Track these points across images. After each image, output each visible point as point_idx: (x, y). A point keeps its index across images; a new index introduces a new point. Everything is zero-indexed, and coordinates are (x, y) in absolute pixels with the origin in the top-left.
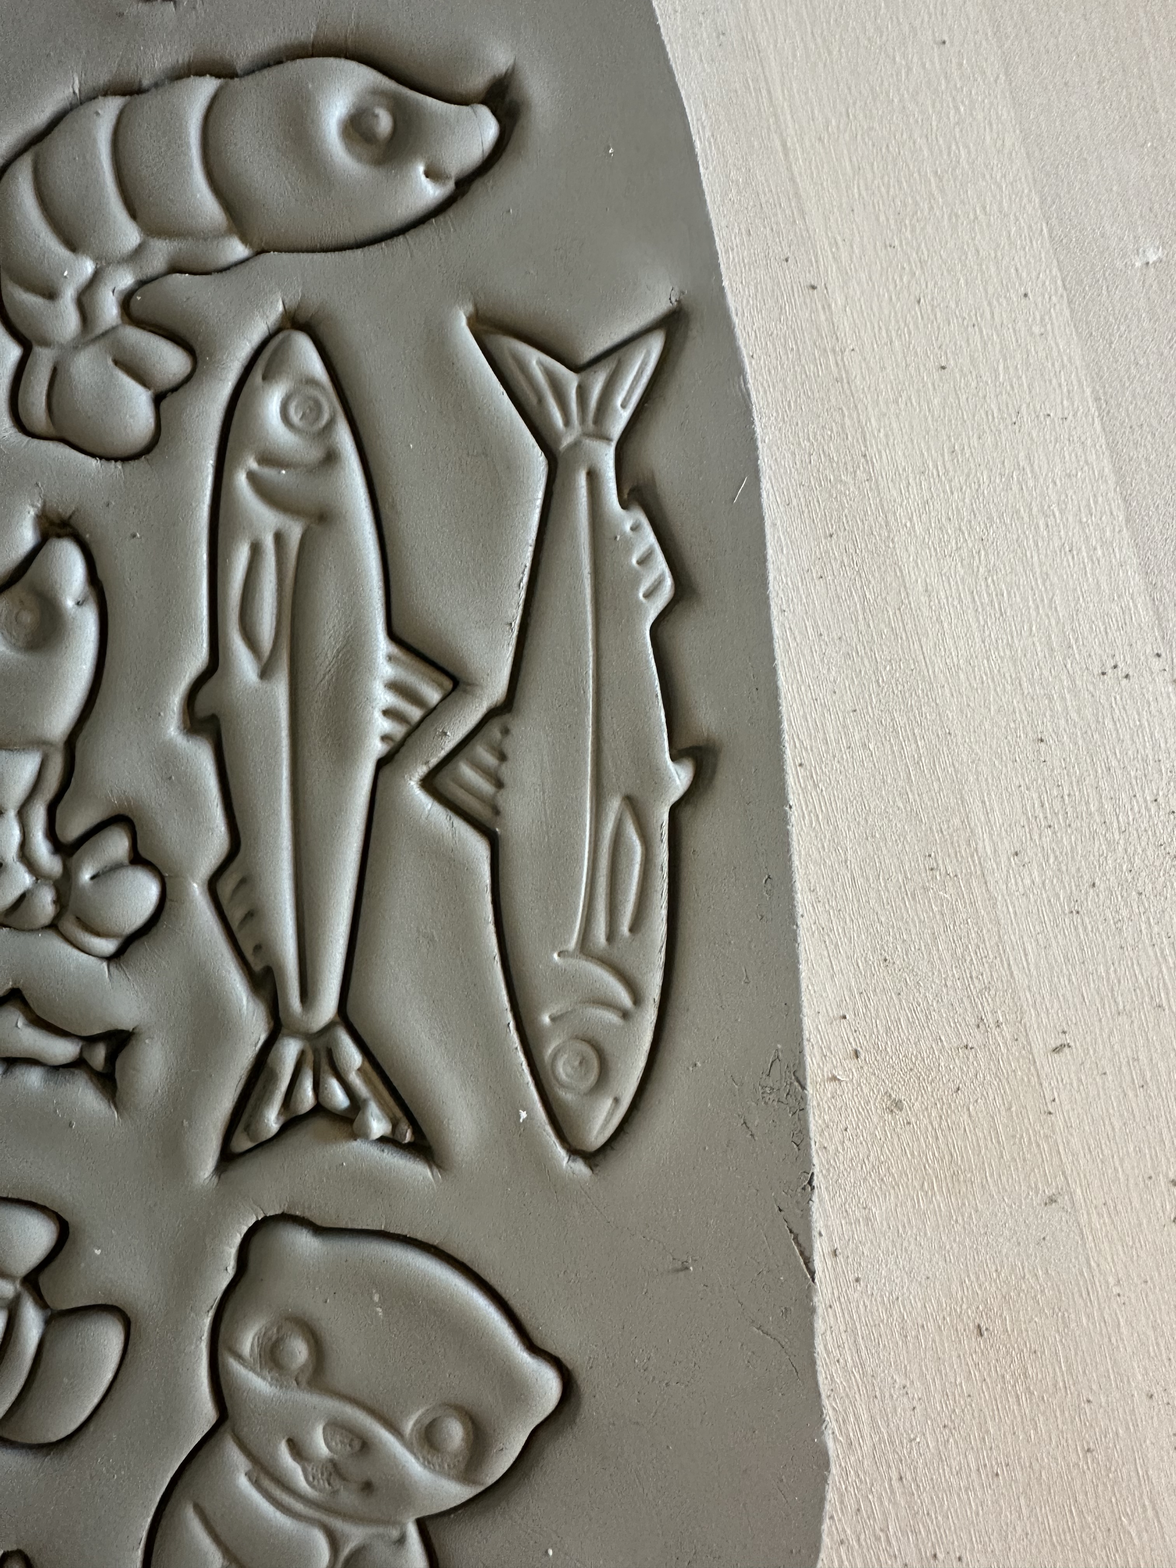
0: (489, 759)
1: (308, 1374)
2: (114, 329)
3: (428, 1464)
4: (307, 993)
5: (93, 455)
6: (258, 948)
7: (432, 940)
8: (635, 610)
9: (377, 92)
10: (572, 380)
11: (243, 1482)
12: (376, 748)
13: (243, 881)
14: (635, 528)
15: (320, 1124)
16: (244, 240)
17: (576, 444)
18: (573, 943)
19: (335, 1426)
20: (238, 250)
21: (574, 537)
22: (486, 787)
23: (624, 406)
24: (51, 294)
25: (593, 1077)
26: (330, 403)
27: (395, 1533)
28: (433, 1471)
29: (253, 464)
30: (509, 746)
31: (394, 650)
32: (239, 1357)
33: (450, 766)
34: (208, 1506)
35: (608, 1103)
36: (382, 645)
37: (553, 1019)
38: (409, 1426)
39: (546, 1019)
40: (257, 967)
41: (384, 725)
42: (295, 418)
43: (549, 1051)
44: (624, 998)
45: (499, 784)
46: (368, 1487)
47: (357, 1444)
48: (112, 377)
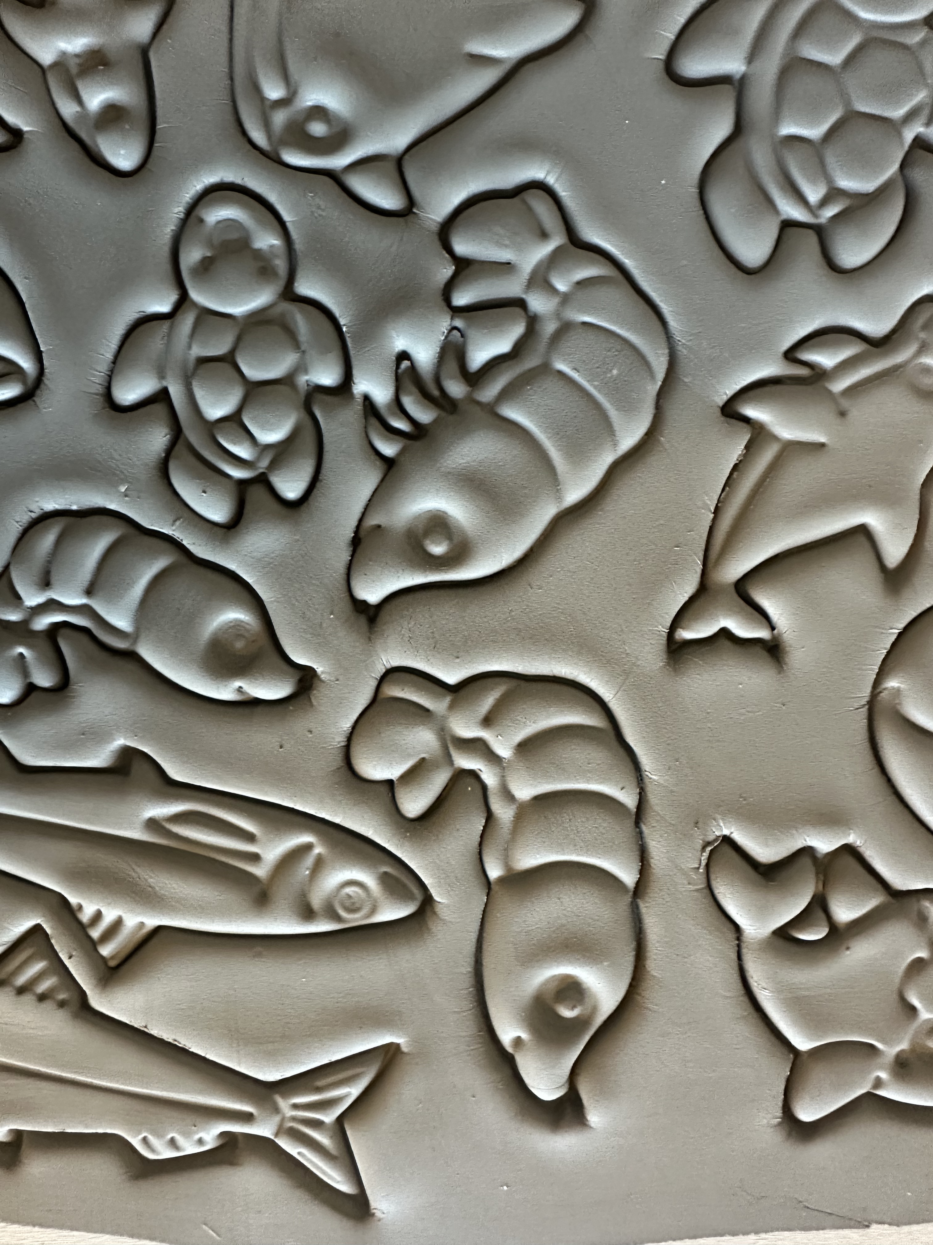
12: (73, 899)
21: (201, 1091)
33: (47, 953)
41: (90, 908)
45: (21, 991)
48: (409, 756)
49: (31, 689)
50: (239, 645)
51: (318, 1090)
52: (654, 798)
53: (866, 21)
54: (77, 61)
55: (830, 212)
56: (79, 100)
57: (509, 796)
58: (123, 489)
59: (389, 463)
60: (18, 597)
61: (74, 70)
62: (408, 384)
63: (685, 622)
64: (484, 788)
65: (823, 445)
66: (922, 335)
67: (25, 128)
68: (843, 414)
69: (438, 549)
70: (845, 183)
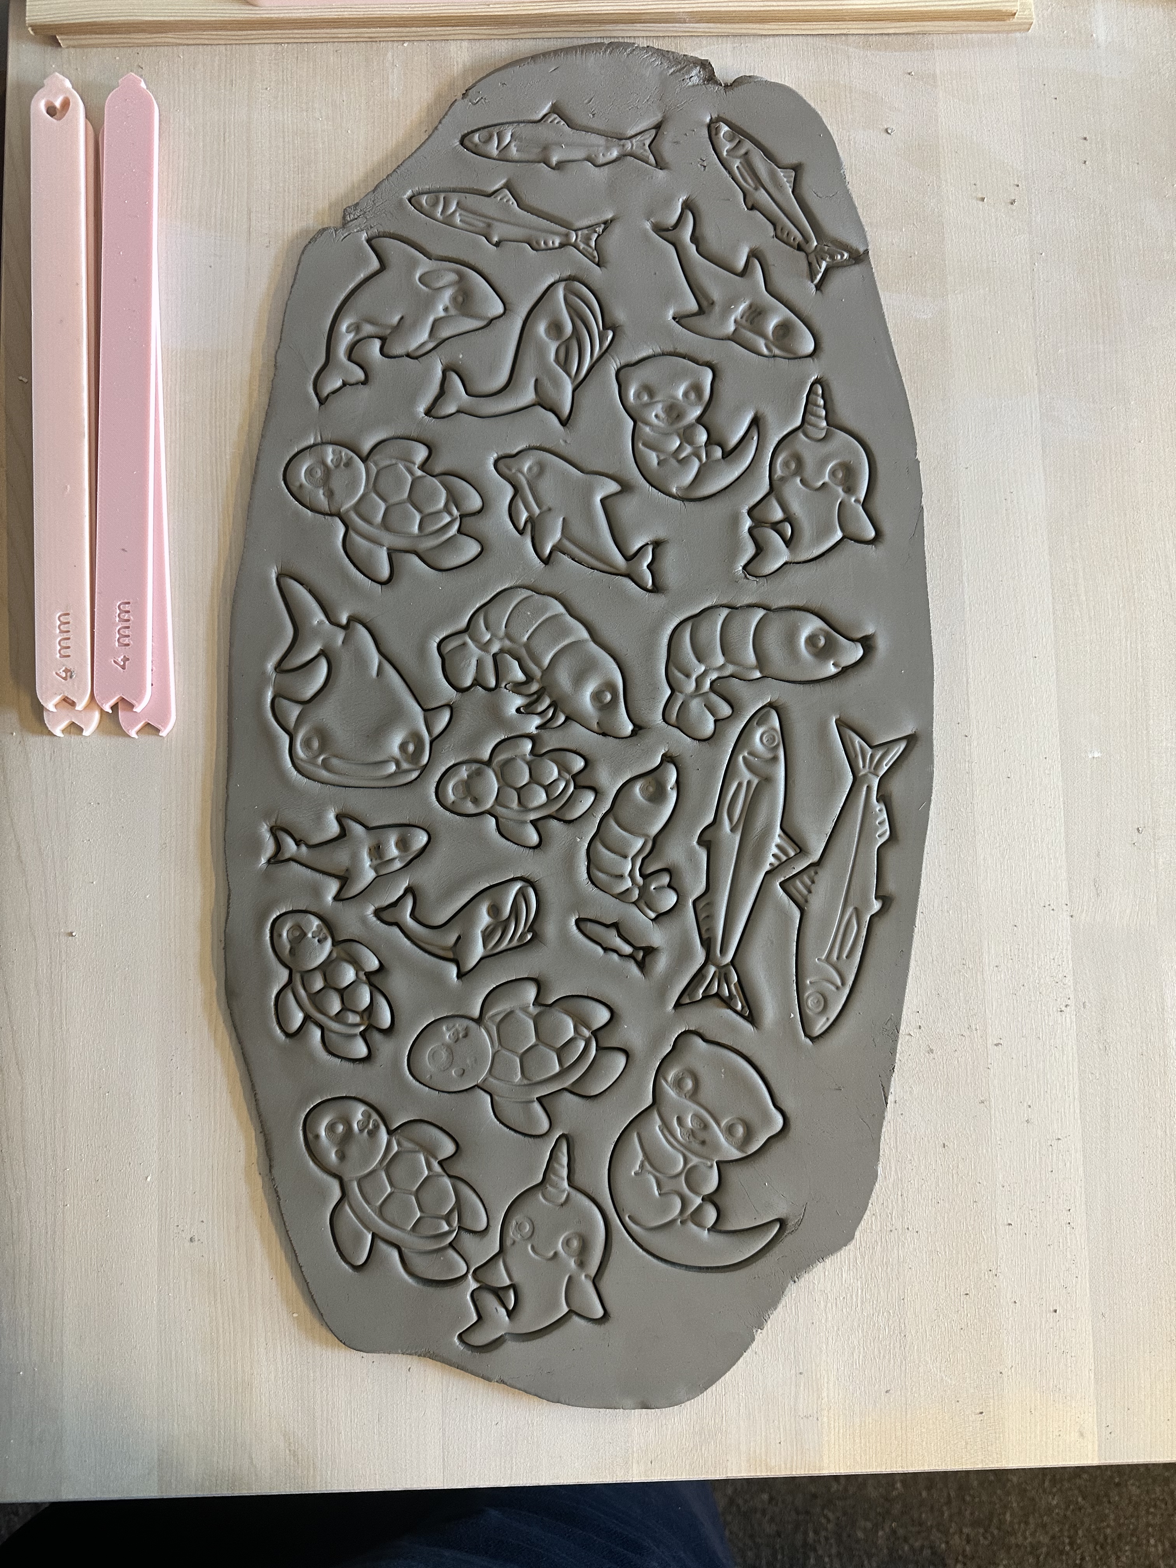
0: (808, 882)
1: (690, 1094)
2: (707, 692)
3: (727, 1139)
4: (723, 951)
5: (690, 737)
6: (708, 929)
7: (772, 943)
8: (874, 840)
9: (821, 629)
10: (869, 751)
11: (657, 1128)
12: (767, 867)
13: (708, 904)
14: (880, 810)
15: (716, 1000)
16: (761, 672)
17: (865, 775)
18: (823, 957)
19: (696, 1116)
20: (758, 674)
21: (857, 809)
22: (805, 892)
23: (886, 765)
24: (688, 676)
25: (821, 1008)
26: (778, 738)
27: (709, 1164)
28: (729, 1143)
29: (746, 754)
30: (816, 879)
31: (782, 834)
32: (666, 1081)
33: (792, 880)
34: (643, 1134)
35: (824, 1019)
36: (778, 831)
37: (810, 983)
38: (723, 1123)
39: (808, 982)
40: (705, 936)
41: (772, 860)
42: (765, 741)
43: (807, 994)
44: (839, 983)
45: (810, 892)
46: (703, 1143)
47: (702, 1125)
48: (703, 711)
49: (670, 886)
50: (651, 789)
51: (856, 756)
52: (724, 601)
53: (364, 491)
54: (374, 860)
55: (455, 512)
56: (393, 859)
57: (722, 667)
58: (579, 840)
59: (567, 718)
60: (628, 889)
61: (379, 861)
62: (530, 709)
63: (644, 585)
64: (719, 678)
65: (564, 519)
66: (514, 471)
67: (407, 885)
68: (550, 509)
69: (609, 697)
70: (441, 505)
